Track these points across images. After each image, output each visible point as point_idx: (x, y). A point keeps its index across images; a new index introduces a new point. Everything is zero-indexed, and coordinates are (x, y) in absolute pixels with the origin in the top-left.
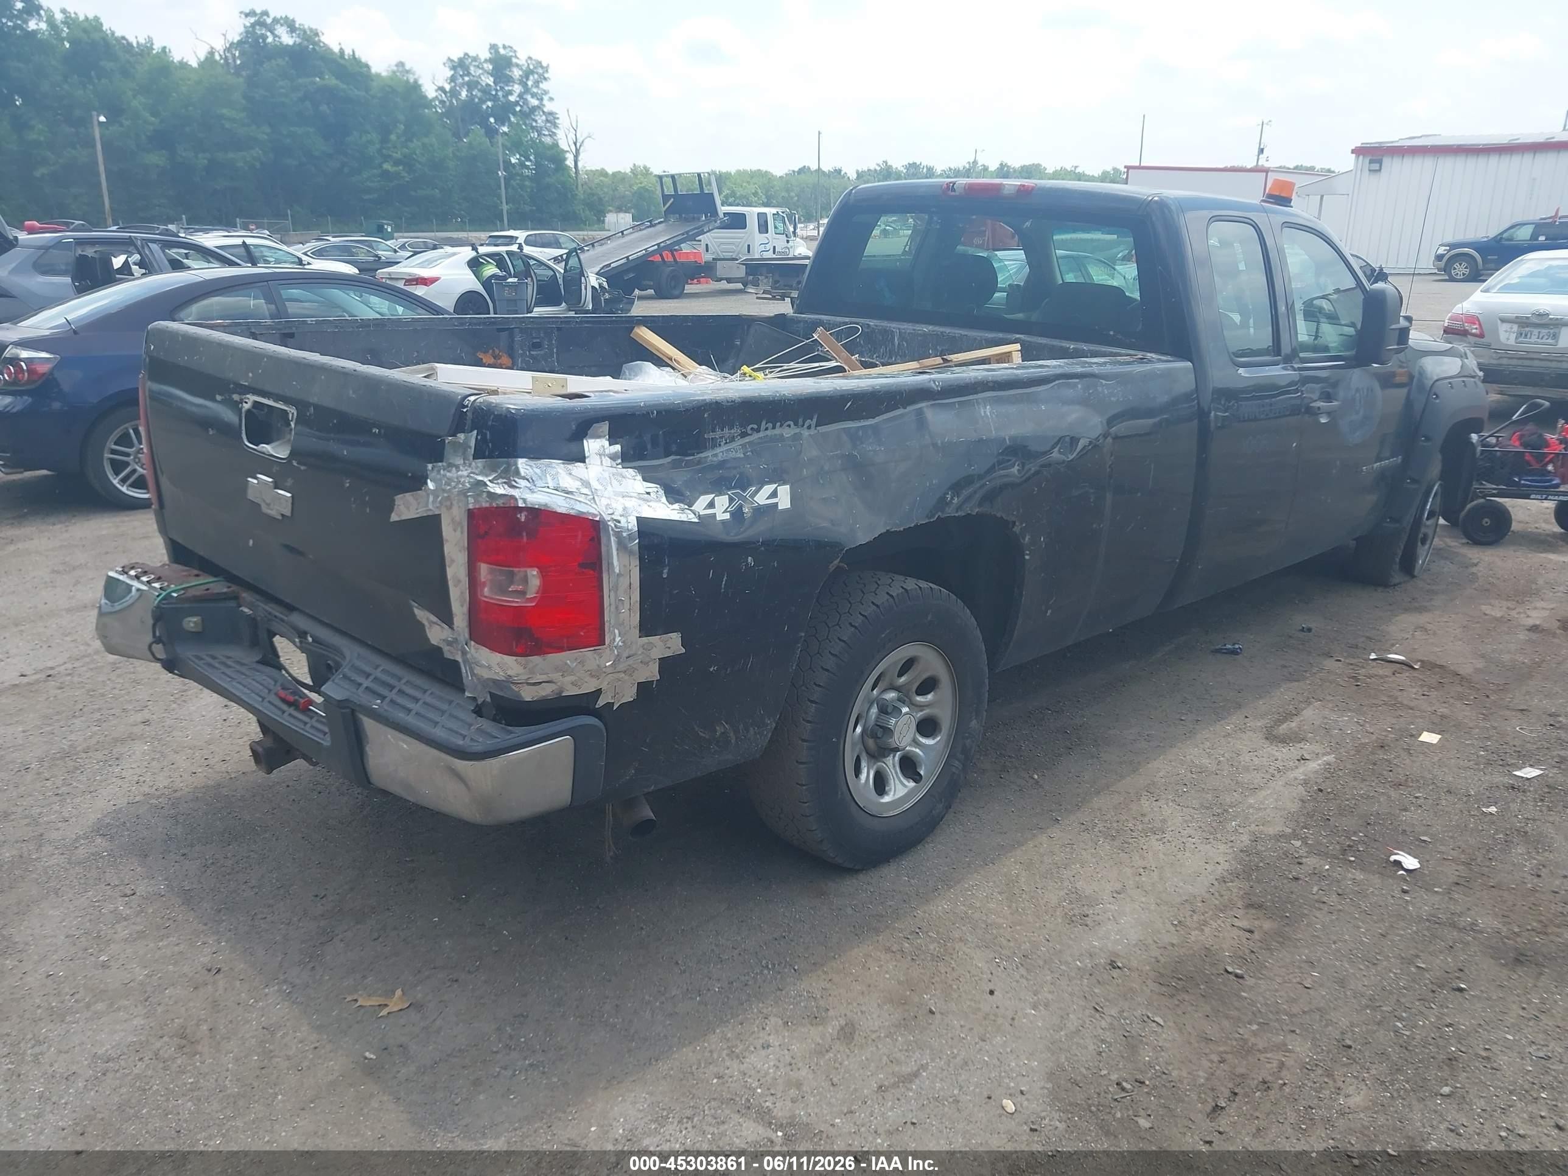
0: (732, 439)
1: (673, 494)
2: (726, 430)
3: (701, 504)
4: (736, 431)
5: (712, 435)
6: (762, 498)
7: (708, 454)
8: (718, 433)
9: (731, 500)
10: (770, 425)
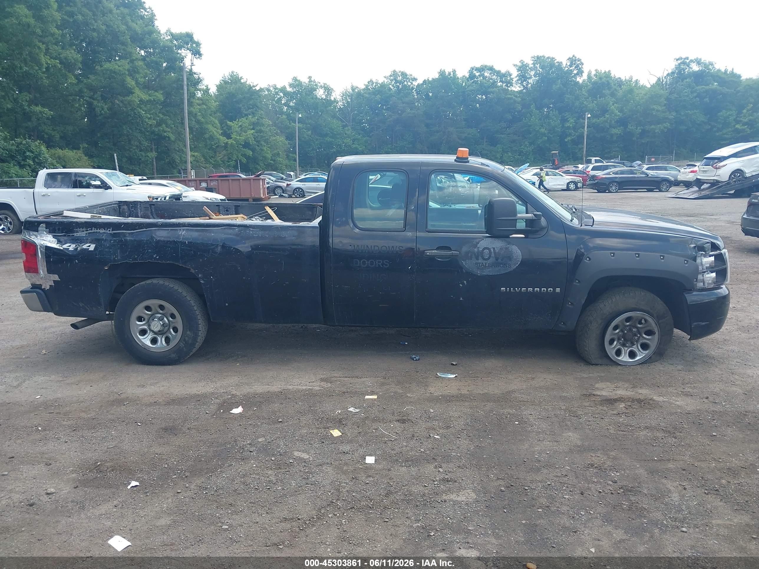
0: (83, 231)
1: (59, 242)
2: (81, 229)
3: (65, 246)
4: (84, 229)
5: (76, 230)
6: (85, 247)
7: (75, 234)
8: (78, 229)
9: (76, 246)
10: (96, 229)
